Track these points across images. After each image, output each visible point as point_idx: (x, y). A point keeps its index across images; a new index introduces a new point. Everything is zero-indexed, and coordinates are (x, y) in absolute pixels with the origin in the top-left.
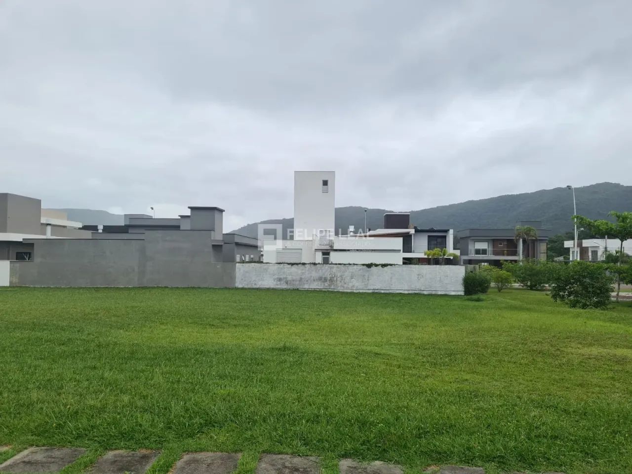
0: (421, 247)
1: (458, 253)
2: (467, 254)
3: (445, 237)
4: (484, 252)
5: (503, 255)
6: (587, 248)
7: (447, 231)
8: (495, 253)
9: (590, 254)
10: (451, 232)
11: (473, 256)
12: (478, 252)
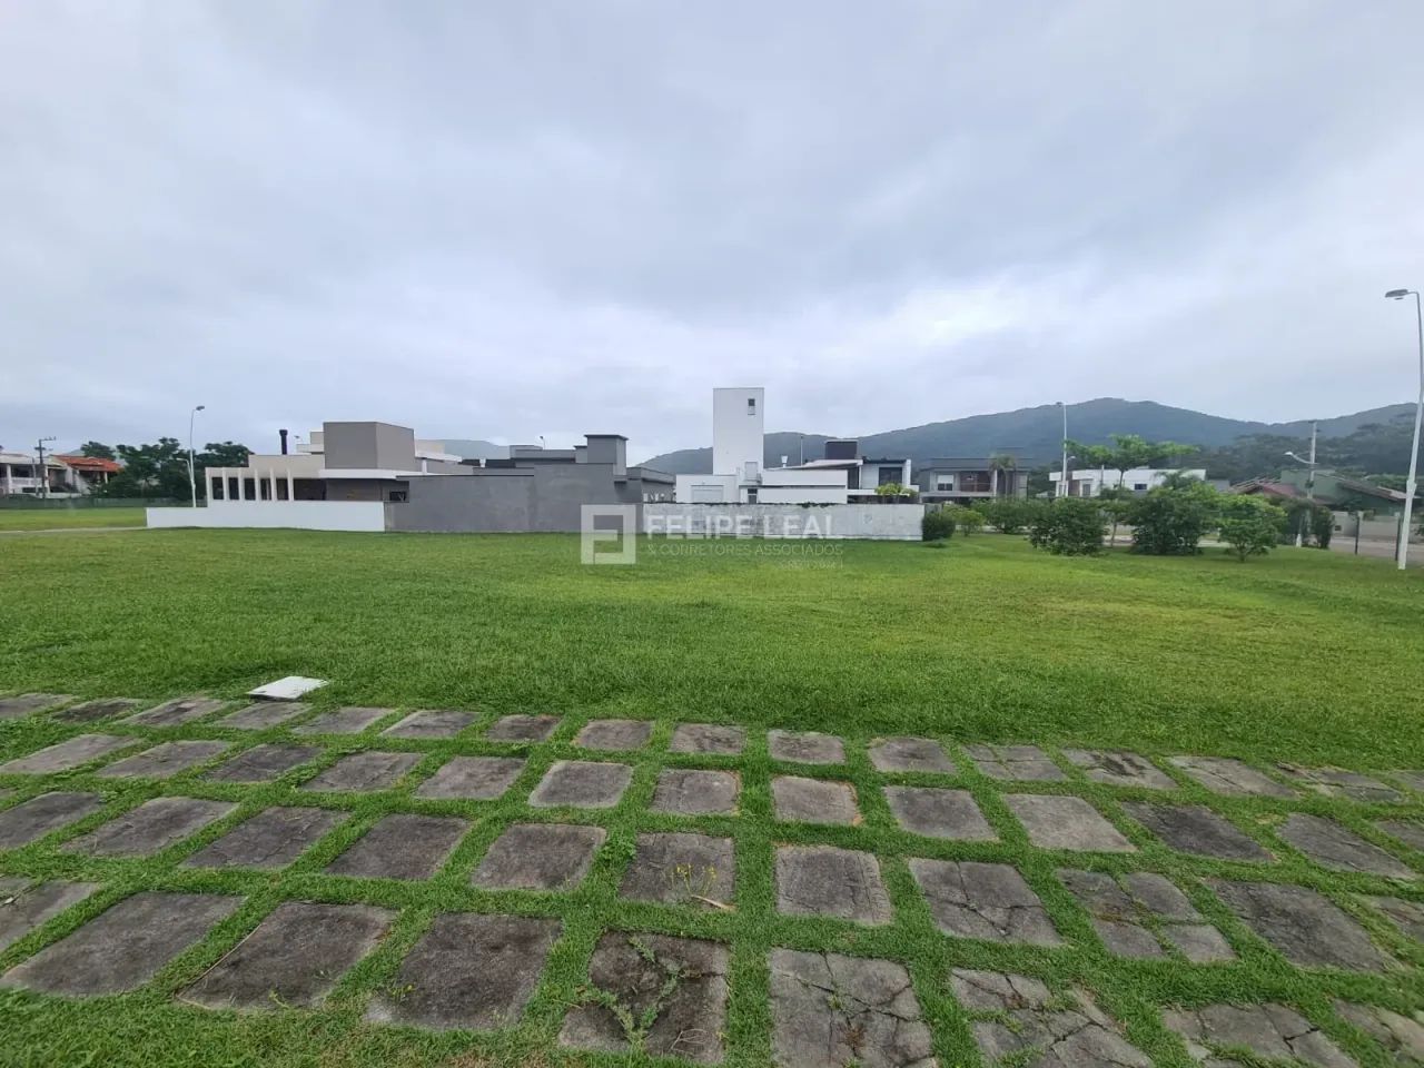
0: (870, 483)
1: (916, 488)
2: (927, 491)
3: (901, 469)
4: (950, 487)
5: (972, 490)
6: (1078, 481)
7: (903, 462)
8: (962, 489)
9: (1081, 488)
10: (909, 462)
11: (935, 492)
12: (941, 487)
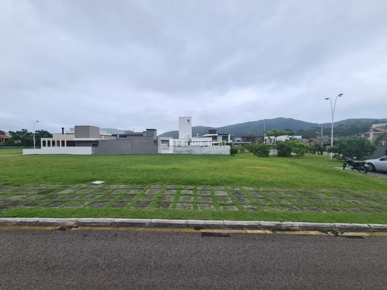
0: (220, 140)
1: (231, 141)
2: (234, 142)
3: (227, 136)
4: (240, 141)
5: (245, 141)
6: (271, 139)
7: (228, 135)
8: (243, 141)
9: (272, 141)
10: (229, 135)
11: (236, 142)
12: (238, 141)
